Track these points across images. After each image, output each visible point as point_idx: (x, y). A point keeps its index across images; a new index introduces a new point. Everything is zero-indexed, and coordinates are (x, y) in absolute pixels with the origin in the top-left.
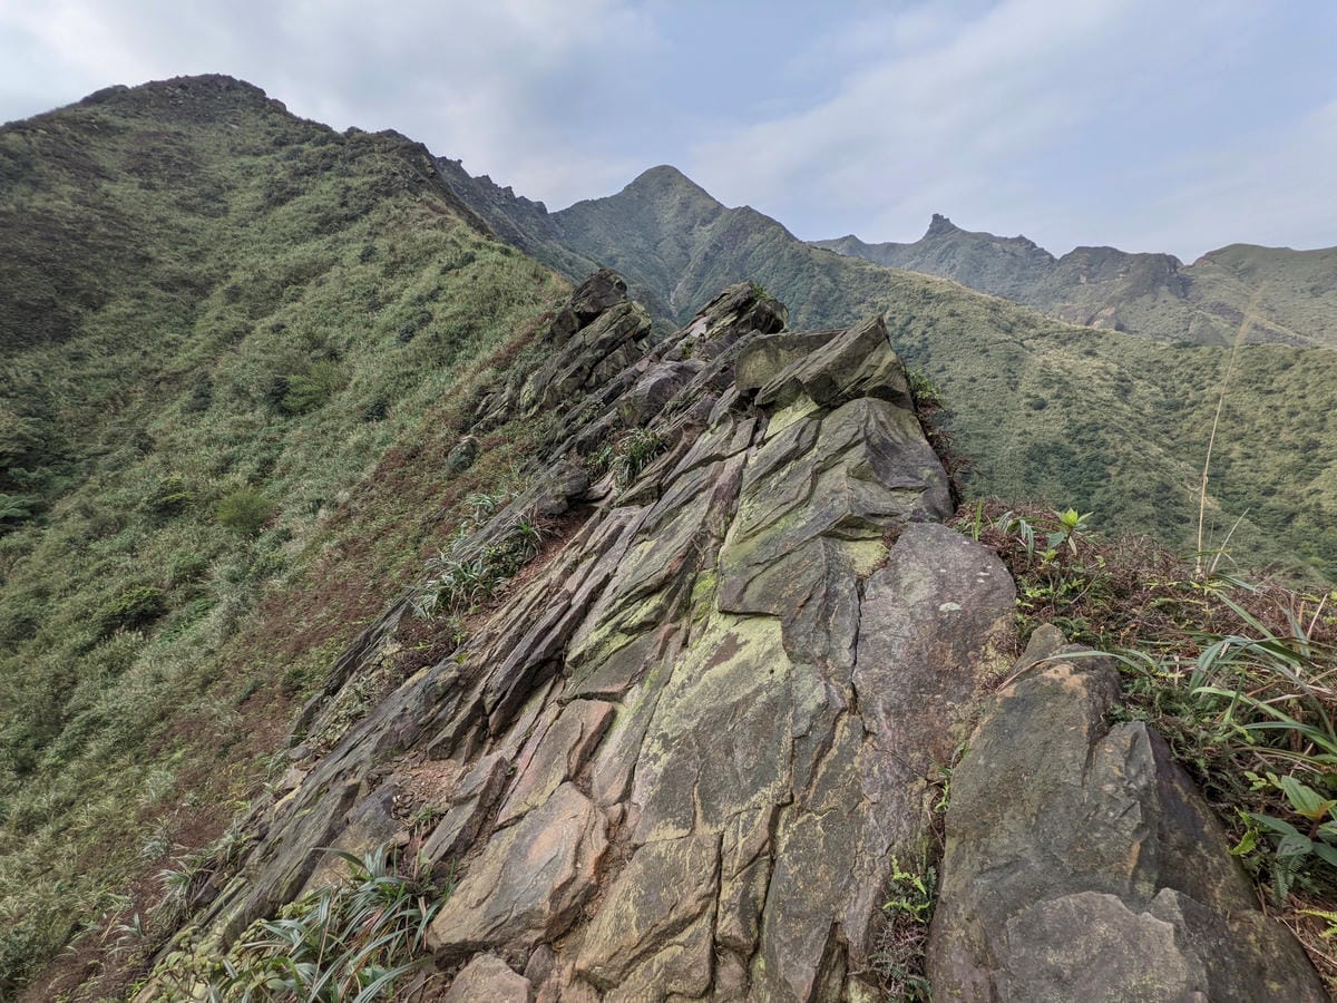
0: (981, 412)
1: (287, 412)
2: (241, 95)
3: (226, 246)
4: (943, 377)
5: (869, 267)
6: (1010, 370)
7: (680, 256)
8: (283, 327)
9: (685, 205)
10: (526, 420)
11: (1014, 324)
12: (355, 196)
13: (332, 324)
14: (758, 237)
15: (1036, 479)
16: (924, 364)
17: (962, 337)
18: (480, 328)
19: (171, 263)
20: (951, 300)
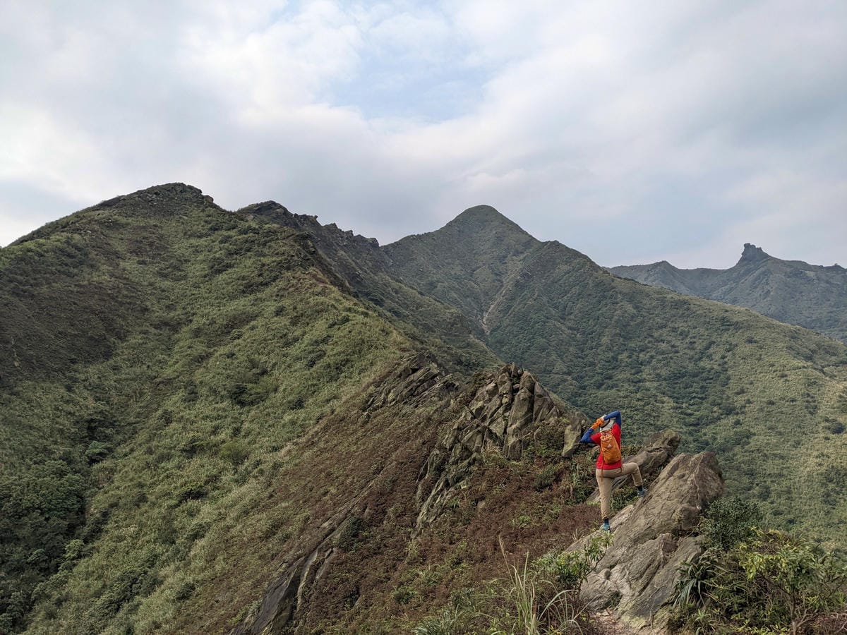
0: (780, 433)
1: (242, 404)
2: (188, 195)
3: (187, 301)
4: (741, 400)
5: (670, 296)
6: (808, 395)
7: (494, 281)
8: (234, 354)
9: (500, 239)
10: (390, 407)
11: (813, 352)
12: (267, 270)
13: (262, 354)
14: (566, 268)
15: (835, 500)
16: (723, 386)
17: (761, 362)
18: (352, 361)
19: (158, 312)
20: (749, 327)
